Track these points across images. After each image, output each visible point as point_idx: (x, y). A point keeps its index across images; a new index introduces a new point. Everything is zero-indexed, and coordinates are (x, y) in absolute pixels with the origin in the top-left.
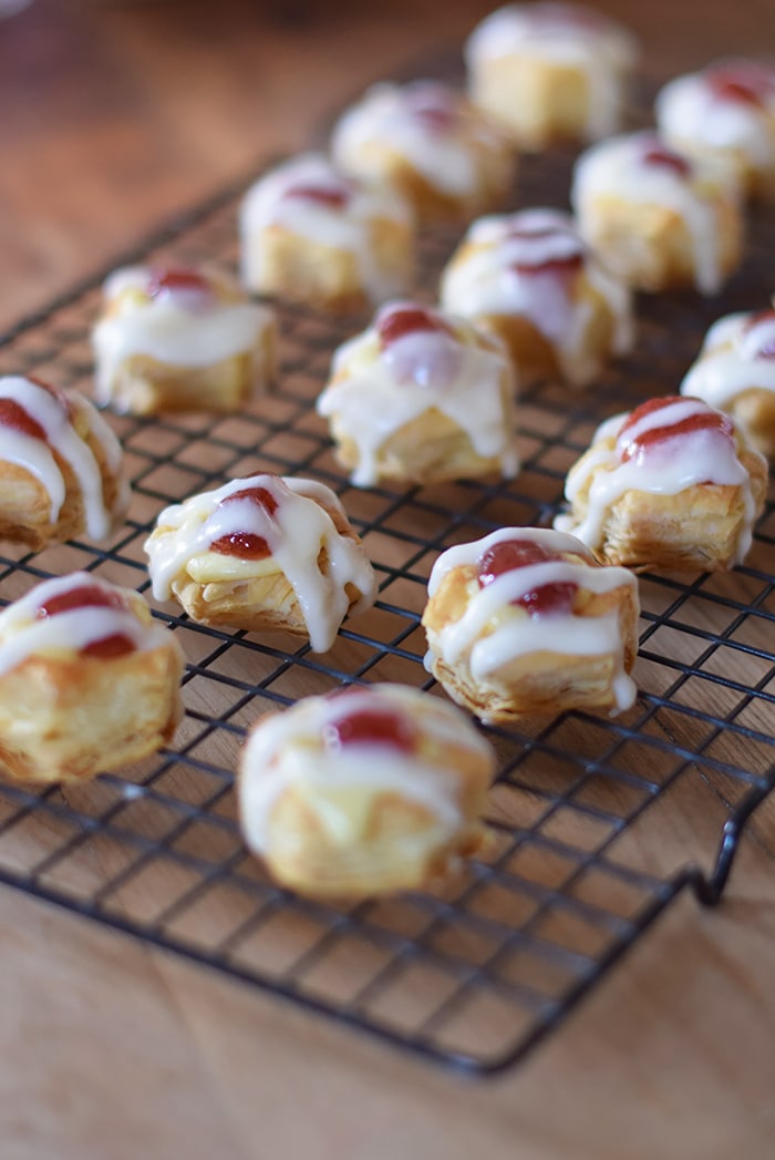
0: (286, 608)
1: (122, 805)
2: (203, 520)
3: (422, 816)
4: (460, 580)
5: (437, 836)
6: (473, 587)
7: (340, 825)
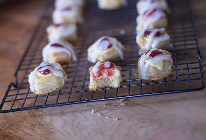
4: (142, 38)
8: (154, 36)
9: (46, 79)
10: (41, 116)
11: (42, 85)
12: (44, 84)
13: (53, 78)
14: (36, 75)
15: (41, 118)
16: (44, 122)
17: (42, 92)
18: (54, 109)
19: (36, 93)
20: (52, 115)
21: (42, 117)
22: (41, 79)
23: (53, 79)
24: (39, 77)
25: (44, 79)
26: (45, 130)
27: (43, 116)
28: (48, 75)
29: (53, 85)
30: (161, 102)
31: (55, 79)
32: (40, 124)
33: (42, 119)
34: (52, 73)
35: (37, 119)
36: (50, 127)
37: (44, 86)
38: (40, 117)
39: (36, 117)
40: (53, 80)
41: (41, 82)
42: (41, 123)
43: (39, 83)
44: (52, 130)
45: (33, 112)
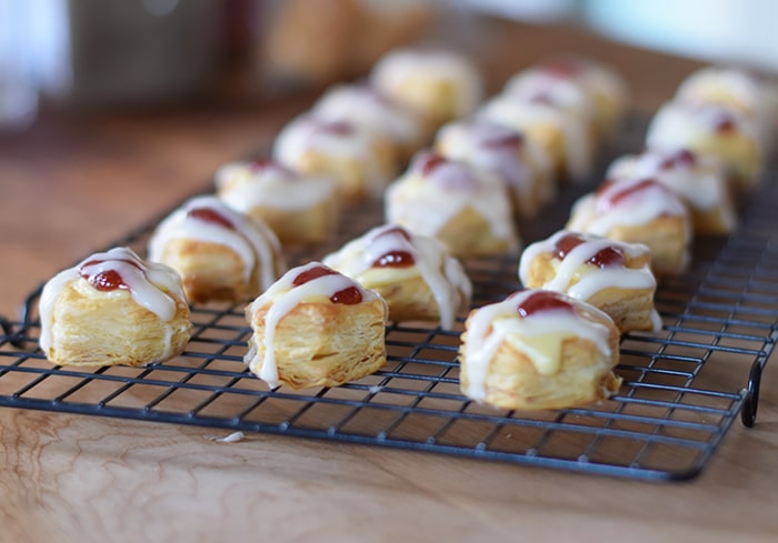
0: (426, 299)
1: (372, 395)
2: (361, 254)
3: (592, 349)
4: (544, 260)
5: (602, 367)
6: (555, 262)
7: (544, 361)
8: (588, 261)
9: (98, 307)
10: (42, 447)
11: (77, 329)
12: (85, 328)
13: (124, 311)
14: (69, 285)
15: (36, 452)
16: (37, 467)
17: (73, 358)
18: (102, 437)
19: (52, 356)
20: (81, 451)
21: (40, 452)
22: (81, 301)
23: (125, 314)
24: (74, 295)
25: (90, 306)
26: (23, 492)
27: (44, 450)
28: (110, 294)
29: (119, 338)
30: (515, 502)
31: (132, 317)
32: (20, 469)
33: (39, 456)
34: (128, 290)
35: (19, 453)
36: (47, 487)
37: (87, 335)
38: (33, 449)
39: (20, 448)
40: (124, 317)
41: (76, 313)
42: (25, 469)
43: (69, 319)
44: (46, 498)
45: (19, 430)
